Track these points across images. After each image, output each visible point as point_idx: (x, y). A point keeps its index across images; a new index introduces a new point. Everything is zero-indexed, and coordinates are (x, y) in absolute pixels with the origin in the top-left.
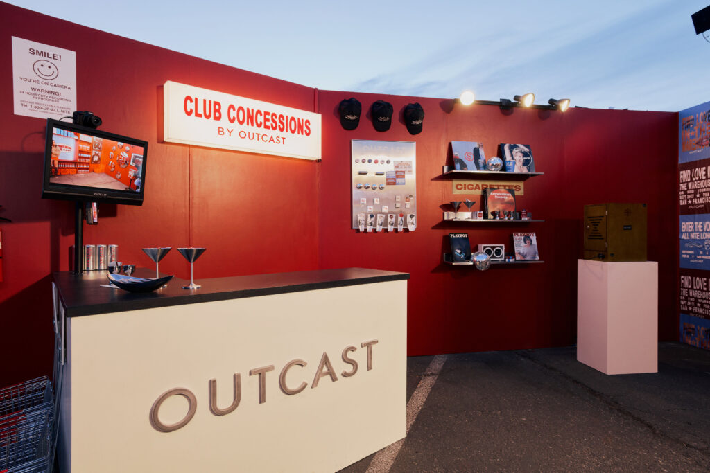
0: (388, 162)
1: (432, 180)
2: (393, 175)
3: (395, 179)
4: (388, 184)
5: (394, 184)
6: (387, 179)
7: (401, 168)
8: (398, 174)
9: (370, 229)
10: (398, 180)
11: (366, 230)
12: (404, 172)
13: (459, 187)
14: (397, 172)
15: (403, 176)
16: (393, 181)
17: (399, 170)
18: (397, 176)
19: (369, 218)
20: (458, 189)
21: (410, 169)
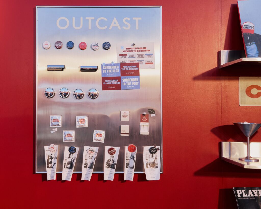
0: (106, 46)
1: (196, 78)
2: (116, 71)
3: (119, 79)
4: (105, 87)
5: (118, 87)
6: (104, 79)
7: (132, 56)
8: (127, 68)
9: (67, 175)
10: (126, 81)
11: (59, 176)
12: (137, 65)
13: (254, 91)
14: (122, 65)
15: (136, 73)
16: (115, 82)
17: (127, 60)
18: (124, 73)
19: (67, 153)
20: (251, 96)
21: (149, 59)
